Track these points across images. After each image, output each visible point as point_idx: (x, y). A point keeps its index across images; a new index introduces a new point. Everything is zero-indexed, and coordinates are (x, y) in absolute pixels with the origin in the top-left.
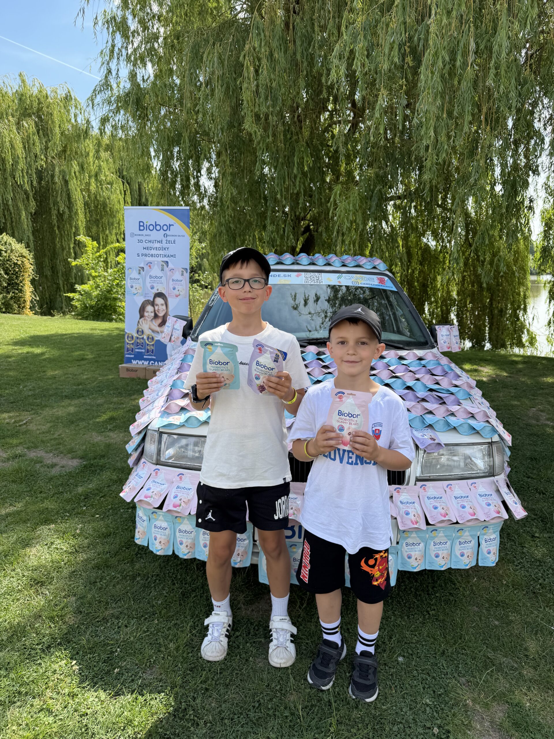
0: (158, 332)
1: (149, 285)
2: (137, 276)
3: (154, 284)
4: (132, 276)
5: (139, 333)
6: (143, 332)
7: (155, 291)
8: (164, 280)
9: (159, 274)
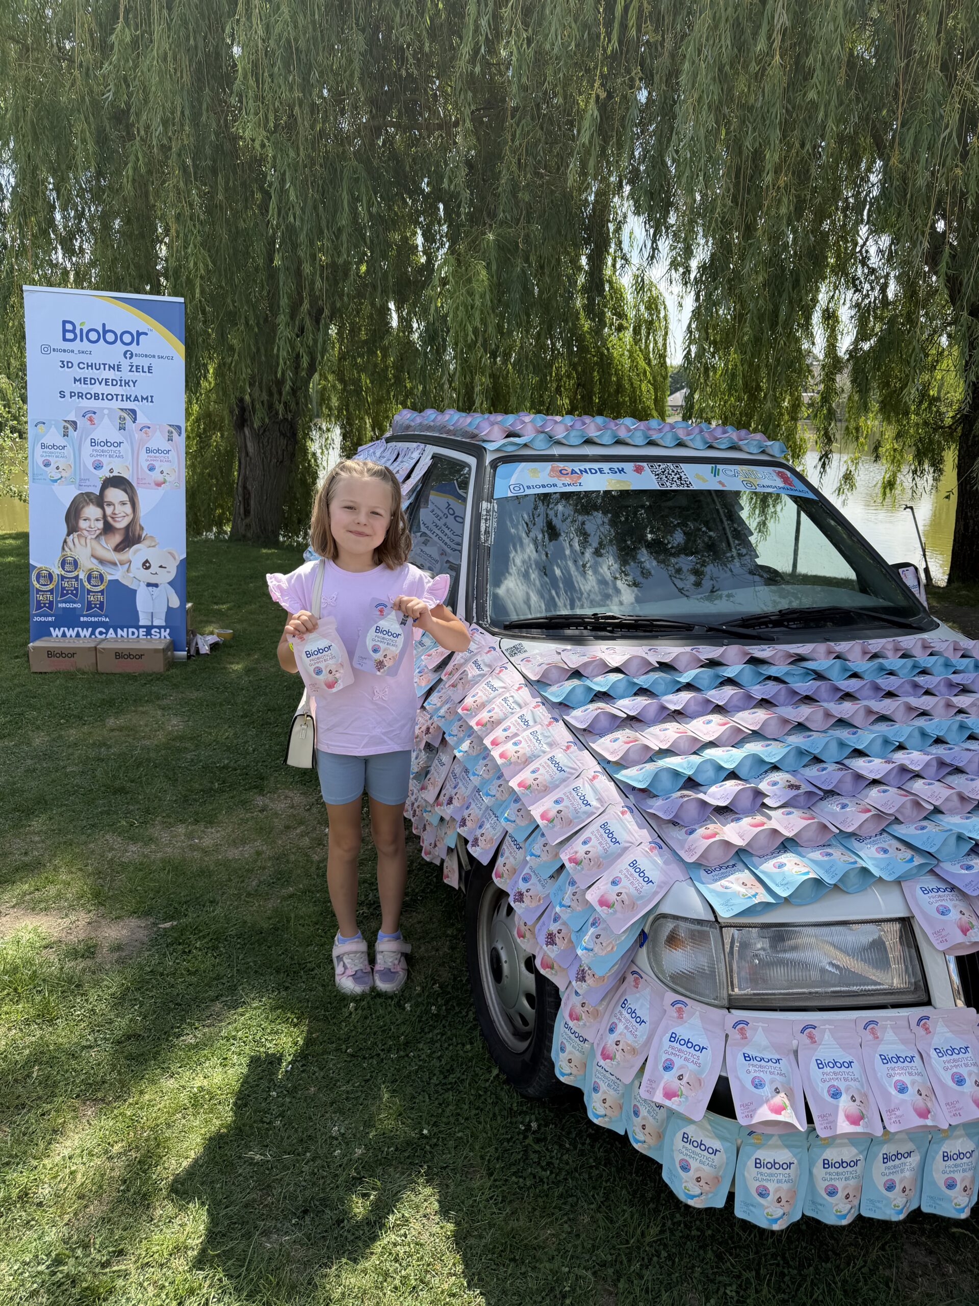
0: (115, 564)
1: (89, 462)
2: (60, 441)
3: (102, 459)
4: (47, 440)
5: (67, 567)
6: (76, 564)
7: (105, 473)
8: (125, 448)
9: (115, 436)
